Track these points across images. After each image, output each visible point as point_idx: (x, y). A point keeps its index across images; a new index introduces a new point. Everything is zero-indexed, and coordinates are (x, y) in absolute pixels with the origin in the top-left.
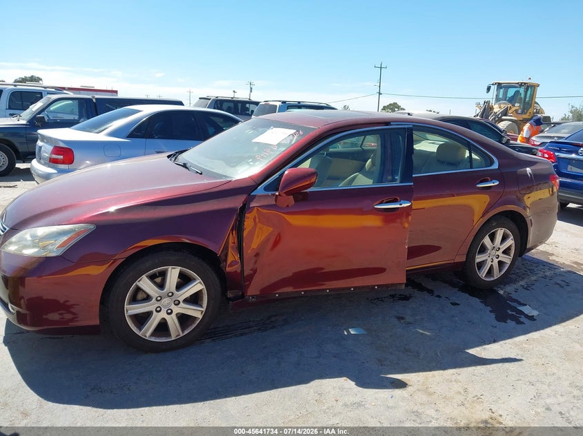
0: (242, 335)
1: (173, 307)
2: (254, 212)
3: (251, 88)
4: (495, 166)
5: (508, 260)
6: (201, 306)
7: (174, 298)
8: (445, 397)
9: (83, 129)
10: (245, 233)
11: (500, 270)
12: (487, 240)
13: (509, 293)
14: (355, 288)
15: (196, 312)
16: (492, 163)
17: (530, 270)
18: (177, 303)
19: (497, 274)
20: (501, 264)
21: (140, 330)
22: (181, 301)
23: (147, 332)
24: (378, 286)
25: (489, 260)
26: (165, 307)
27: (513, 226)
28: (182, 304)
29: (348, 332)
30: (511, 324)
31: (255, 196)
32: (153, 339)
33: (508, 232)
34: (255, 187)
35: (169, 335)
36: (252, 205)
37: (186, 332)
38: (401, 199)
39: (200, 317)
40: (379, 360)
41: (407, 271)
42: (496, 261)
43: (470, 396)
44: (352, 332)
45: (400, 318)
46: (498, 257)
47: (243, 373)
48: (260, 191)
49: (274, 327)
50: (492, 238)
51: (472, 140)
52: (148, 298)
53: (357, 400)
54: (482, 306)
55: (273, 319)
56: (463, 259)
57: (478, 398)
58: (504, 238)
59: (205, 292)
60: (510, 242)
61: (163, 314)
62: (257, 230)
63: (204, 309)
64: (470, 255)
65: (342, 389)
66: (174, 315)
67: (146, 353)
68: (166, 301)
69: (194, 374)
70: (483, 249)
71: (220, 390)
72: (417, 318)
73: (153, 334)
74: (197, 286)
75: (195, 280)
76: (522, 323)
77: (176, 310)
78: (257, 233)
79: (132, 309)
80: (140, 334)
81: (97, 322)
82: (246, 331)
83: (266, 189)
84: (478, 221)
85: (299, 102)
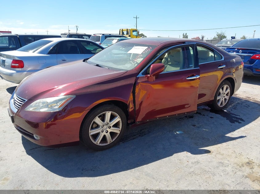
0: (134, 139)
1: (108, 129)
2: (139, 85)
3: (77, 29)
4: (223, 59)
5: (227, 98)
6: (119, 128)
7: (108, 125)
8: (228, 155)
9: (24, 51)
10: (136, 94)
11: (225, 102)
12: (221, 90)
13: (229, 112)
14: (178, 114)
15: (117, 131)
16: (222, 58)
17: (232, 101)
18: (110, 127)
19: (224, 104)
20: (225, 99)
21: (95, 142)
22: (111, 126)
23: (98, 142)
24: (186, 112)
25: (221, 98)
26: (105, 129)
27: (230, 84)
28: (112, 128)
29: (176, 133)
30: (237, 123)
31: (139, 77)
32: (101, 145)
33: (228, 86)
34: (138, 74)
35: (107, 142)
36: (138, 81)
37: (114, 140)
38: (196, 75)
39: (119, 132)
40: (195, 144)
41: (198, 104)
42: (224, 98)
43: (237, 154)
44: (178, 133)
45: (194, 126)
46: (224, 97)
47: (143, 155)
48: (140, 75)
49: (145, 134)
50: (223, 89)
51: (214, 48)
52: (98, 126)
53: (195, 160)
54: (222, 117)
55: (143, 131)
56: (213, 99)
57: (240, 154)
58: (227, 89)
59: (121, 122)
60: (229, 90)
61: (104, 133)
62: (141, 92)
63: (120, 129)
64: (216, 97)
65: (187, 157)
66: (109, 133)
67: (97, 151)
68: (105, 127)
69: (124, 158)
70: (219, 94)
71: (138, 163)
72: (201, 124)
73: (100, 143)
74: (118, 119)
75: (116, 116)
76: (241, 123)
77: (110, 130)
78: (141, 94)
79: (92, 132)
80: (95, 143)
81: (78, 139)
82: (135, 137)
83: (143, 74)
84: (219, 83)
85: (110, 34)
